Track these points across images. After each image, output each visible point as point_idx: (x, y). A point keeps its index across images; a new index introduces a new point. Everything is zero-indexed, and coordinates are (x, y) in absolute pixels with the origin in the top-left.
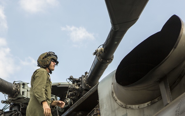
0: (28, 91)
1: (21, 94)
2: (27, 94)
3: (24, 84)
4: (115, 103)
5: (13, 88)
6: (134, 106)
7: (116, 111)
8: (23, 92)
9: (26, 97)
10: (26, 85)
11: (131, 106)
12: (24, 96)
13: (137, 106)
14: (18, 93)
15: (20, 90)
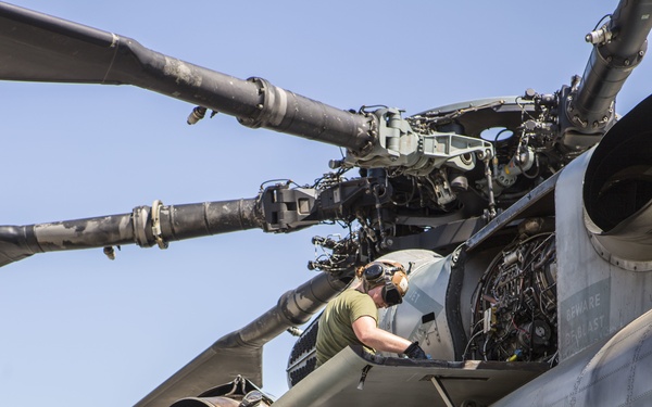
0: (402, 133)
1: (383, 145)
2: (400, 142)
3: (390, 115)
4: (588, 244)
5: (360, 129)
6: (626, 262)
7: (589, 266)
8: (388, 140)
9: (398, 155)
10: (395, 117)
11: (620, 261)
12: (390, 152)
13: (632, 264)
14: (374, 144)
15: (378, 133)
